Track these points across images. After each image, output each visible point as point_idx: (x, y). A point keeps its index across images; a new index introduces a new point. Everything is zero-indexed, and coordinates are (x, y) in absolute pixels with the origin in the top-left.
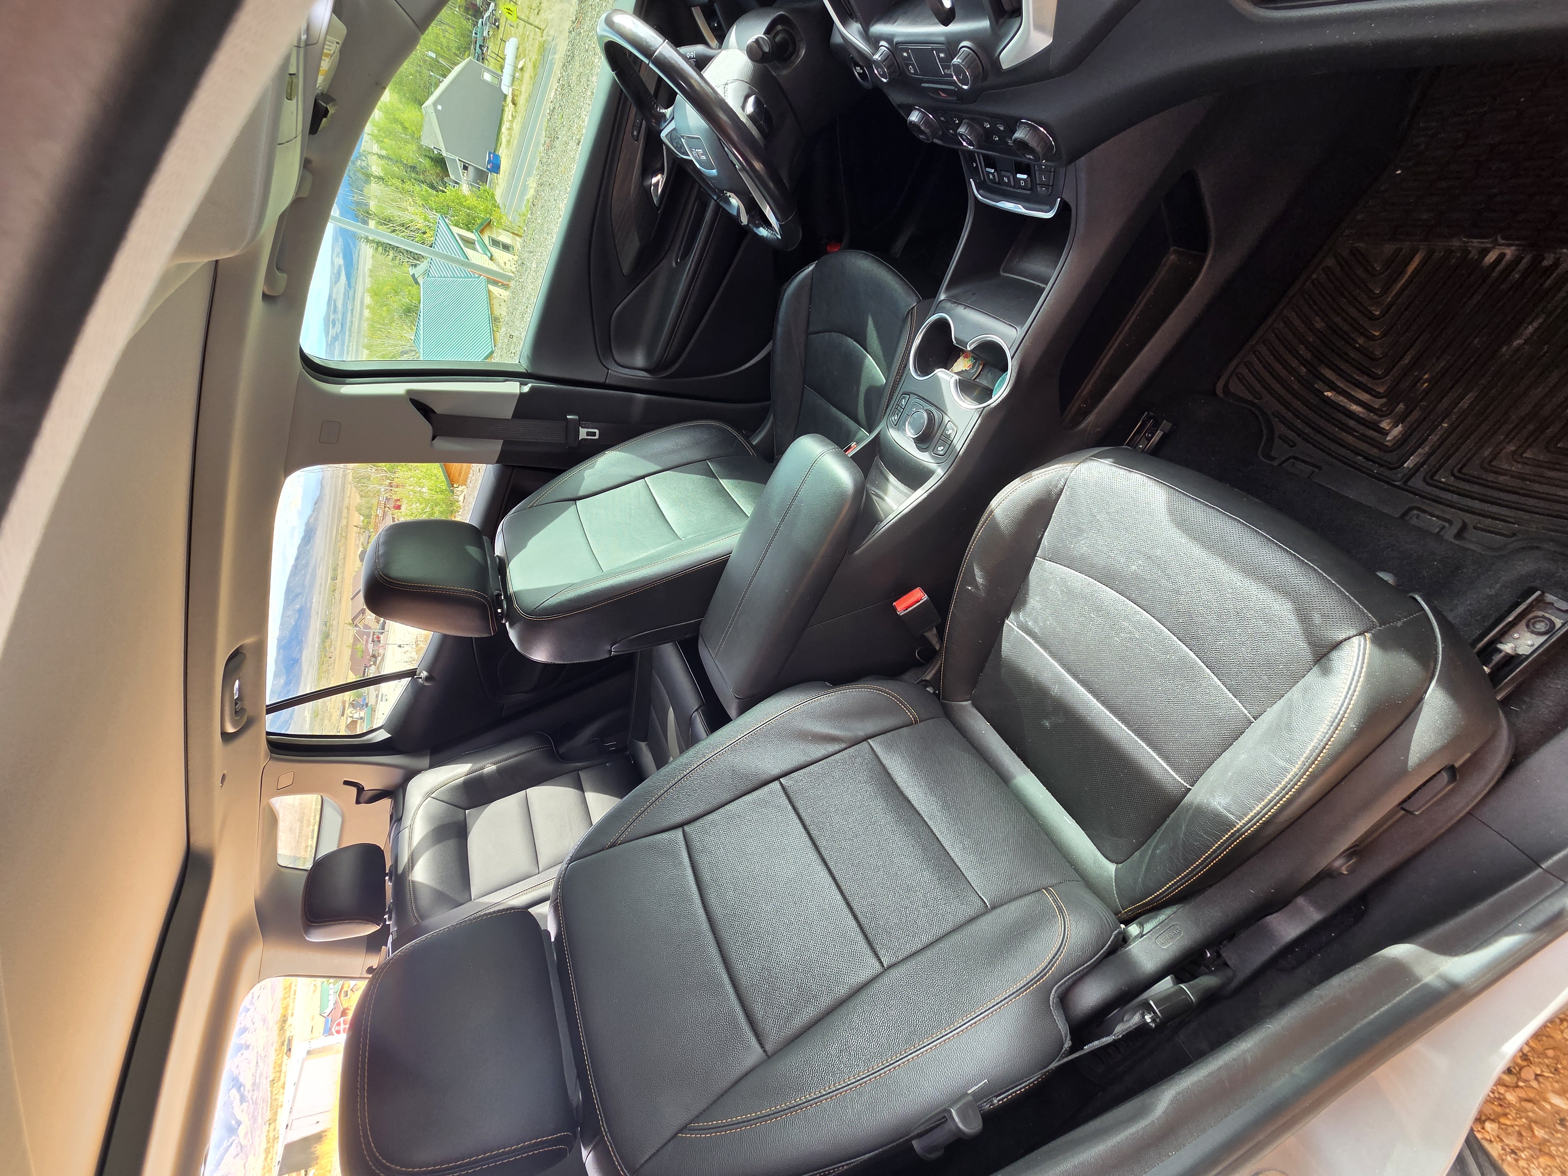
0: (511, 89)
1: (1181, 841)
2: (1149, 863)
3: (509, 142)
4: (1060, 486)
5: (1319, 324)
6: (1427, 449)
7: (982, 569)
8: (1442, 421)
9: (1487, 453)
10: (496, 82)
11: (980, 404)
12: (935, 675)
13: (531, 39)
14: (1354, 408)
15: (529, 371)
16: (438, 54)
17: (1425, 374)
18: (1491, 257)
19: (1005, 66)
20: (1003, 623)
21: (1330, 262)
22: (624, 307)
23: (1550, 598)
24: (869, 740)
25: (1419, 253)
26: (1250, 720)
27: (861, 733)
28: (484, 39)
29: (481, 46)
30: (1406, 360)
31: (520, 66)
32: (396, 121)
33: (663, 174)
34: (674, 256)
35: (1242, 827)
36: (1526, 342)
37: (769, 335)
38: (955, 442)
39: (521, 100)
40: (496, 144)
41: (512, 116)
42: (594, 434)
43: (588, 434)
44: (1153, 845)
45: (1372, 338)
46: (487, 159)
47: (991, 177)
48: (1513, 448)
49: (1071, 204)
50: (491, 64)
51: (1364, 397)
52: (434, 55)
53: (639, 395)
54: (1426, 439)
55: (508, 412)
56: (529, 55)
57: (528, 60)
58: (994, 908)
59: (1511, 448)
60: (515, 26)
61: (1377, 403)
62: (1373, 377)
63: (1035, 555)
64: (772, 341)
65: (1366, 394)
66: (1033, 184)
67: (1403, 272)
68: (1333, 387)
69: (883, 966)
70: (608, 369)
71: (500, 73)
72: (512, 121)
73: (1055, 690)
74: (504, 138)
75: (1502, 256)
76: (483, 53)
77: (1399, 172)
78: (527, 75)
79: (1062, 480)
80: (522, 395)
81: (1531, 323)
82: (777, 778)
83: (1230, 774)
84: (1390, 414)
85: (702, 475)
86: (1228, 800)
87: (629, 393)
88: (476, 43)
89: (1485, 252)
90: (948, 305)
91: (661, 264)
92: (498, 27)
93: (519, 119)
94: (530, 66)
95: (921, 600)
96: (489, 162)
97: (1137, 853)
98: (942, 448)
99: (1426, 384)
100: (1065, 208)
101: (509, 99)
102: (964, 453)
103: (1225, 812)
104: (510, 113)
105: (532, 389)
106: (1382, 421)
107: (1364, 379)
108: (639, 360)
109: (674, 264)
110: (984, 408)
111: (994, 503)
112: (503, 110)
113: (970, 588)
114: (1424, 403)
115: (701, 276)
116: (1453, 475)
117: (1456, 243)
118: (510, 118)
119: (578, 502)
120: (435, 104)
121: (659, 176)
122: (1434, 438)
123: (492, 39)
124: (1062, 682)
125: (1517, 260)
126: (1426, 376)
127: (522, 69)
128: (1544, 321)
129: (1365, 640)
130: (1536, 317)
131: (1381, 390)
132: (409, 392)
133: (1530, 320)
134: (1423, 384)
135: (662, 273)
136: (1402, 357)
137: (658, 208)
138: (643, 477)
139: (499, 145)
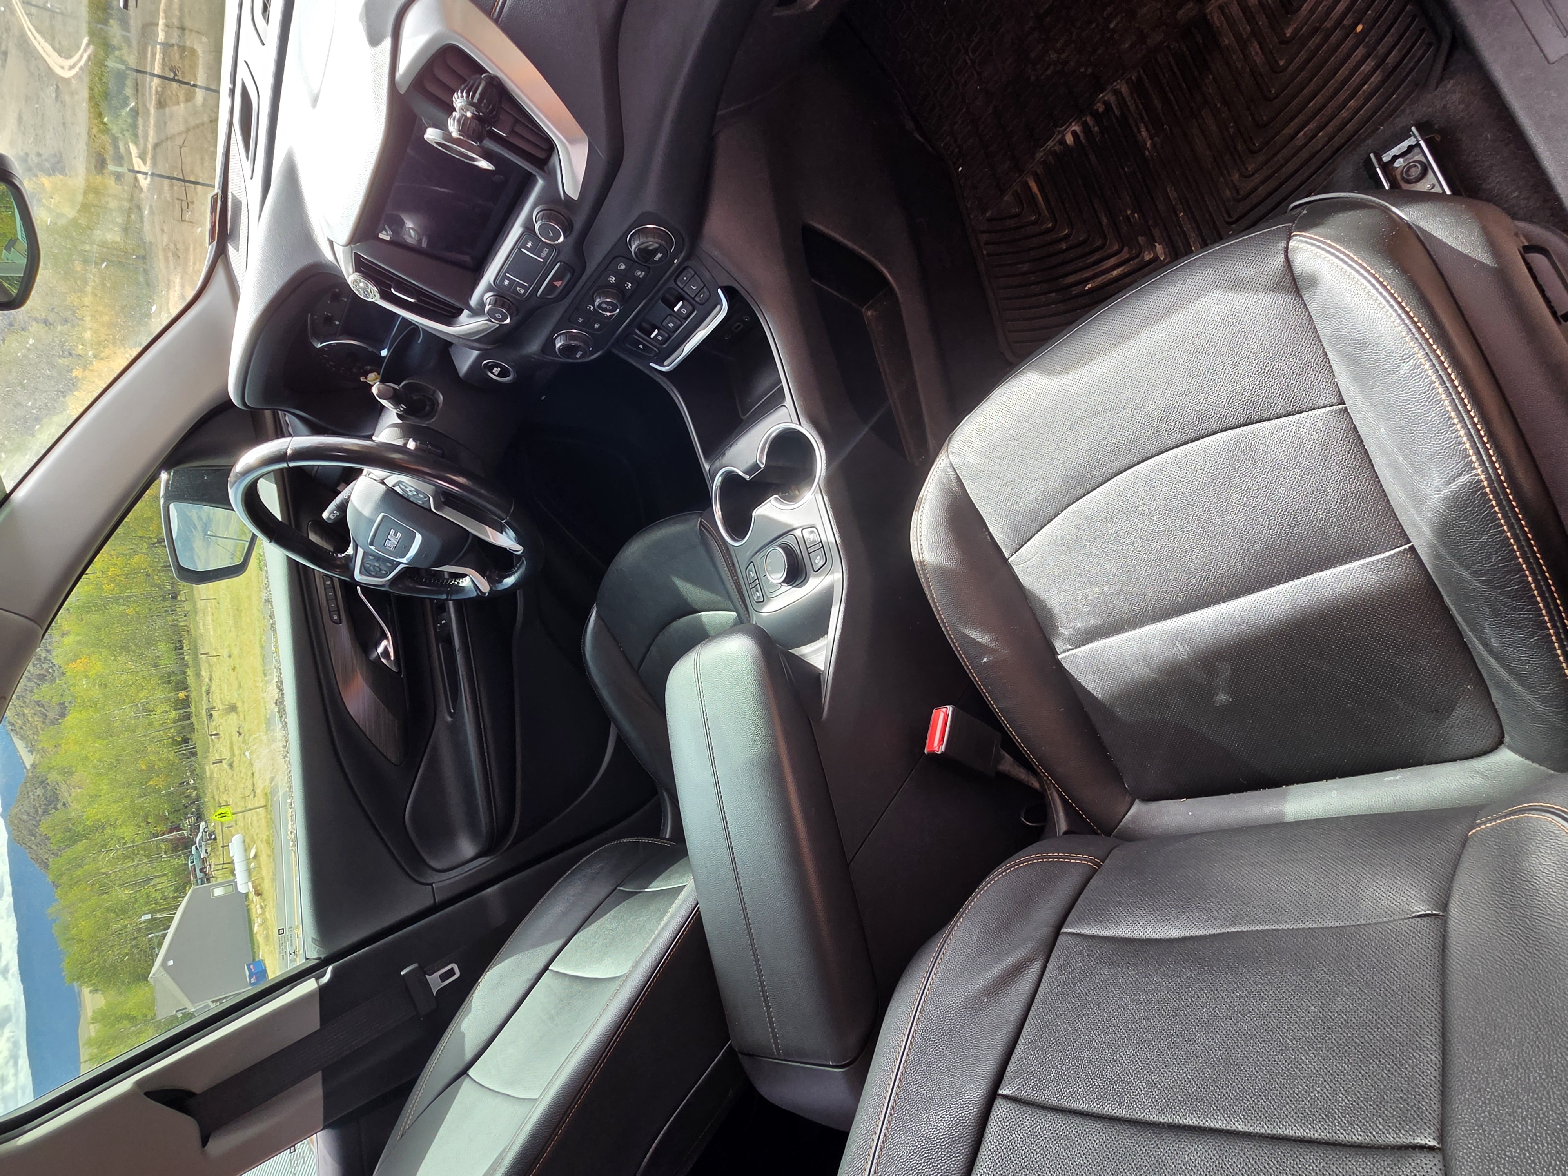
0: (250, 884)
1: (1483, 588)
2: (1511, 671)
3: (267, 937)
4: (952, 477)
5: (1026, 267)
6: (1193, 235)
7: (975, 625)
8: (1177, 216)
9: (1228, 193)
10: (230, 889)
11: (813, 484)
12: (1067, 815)
13: (255, 822)
14: (1115, 273)
15: (323, 957)
16: (153, 912)
17: (1126, 212)
18: (1069, 139)
19: (576, 199)
20: (1058, 663)
21: (984, 237)
22: (414, 802)
23: (1386, 158)
24: (1064, 930)
25: (1029, 182)
26: (1341, 411)
27: (1044, 933)
28: (203, 861)
29: (201, 870)
30: (1105, 221)
31: (252, 855)
32: (119, 1019)
33: (386, 638)
34: (445, 711)
35: (1486, 470)
36: (1151, 138)
37: (604, 719)
38: (824, 539)
39: (267, 886)
40: (253, 948)
41: (262, 907)
42: (451, 972)
43: (444, 977)
44: (1484, 653)
45: (1067, 237)
46: (247, 973)
47: (660, 338)
48: (1237, 175)
49: (730, 284)
50: (219, 876)
51: (1112, 261)
52: (149, 917)
53: (489, 890)
54: (1184, 232)
55: (312, 1022)
56: (258, 838)
57: (259, 842)
58: (1445, 907)
59: (1236, 176)
60: (234, 825)
61: (1125, 254)
62: (1101, 247)
63: (1005, 560)
64: (612, 724)
65: (1110, 260)
66: (692, 304)
67: (1033, 197)
68: (1086, 281)
69: (1431, 1149)
70: (431, 884)
71: (232, 878)
72: (263, 913)
73: (1181, 651)
74: (260, 939)
75: (1074, 134)
76: (206, 875)
77: (960, 169)
78: (263, 858)
79: (949, 470)
80: (323, 990)
81: (1140, 132)
82: (992, 1096)
83: (1401, 458)
84: (1141, 248)
85: (620, 903)
86: (1435, 474)
87: (475, 896)
88: (195, 871)
89: (1062, 142)
90: (717, 464)
91: (436, 728)
92: (215, 839)
93: (271, 904)
94: (263, 847)
95: (948, 716)
96: (250, 977)
97: (1494, 693)
98: (819, 557)
99: (1136, 215)
100: (730, 293)
101: (252, 895)
102: (841, 537)
103: (1453, 486)
104: (258, 906)
105: (335, 973)
106: (1143, 256)
107: (1096, 256)
108: (467, 848)
109: (449, 719)
110: (818, 483)
111: (915, 555)
112: (248, 910)
113: (985, 660)
114: (1151, 222)
115: (484, 700)
116: (1231, 224)
117: (1039, 155)
118: (259, 911)
119: (471, 1072)
120: (164, 964)
121: (384, 643)
122: (1187, 227)
123: (212, 854)
124: (1177, 635)
125: (1085, 125)
126: (1129, 212)
127: (256, 856)
128: (1144, 123)
129: (1296, 235)
130: (1139, 129)
131: (1116, 247)
132: (139, 1083)
133: (1136, 130)
134: (1134, 216)
135: (441, 735)
136: (1100, 223)
137: (399, 673)
138: (546, 968)
139: (256, 950)
